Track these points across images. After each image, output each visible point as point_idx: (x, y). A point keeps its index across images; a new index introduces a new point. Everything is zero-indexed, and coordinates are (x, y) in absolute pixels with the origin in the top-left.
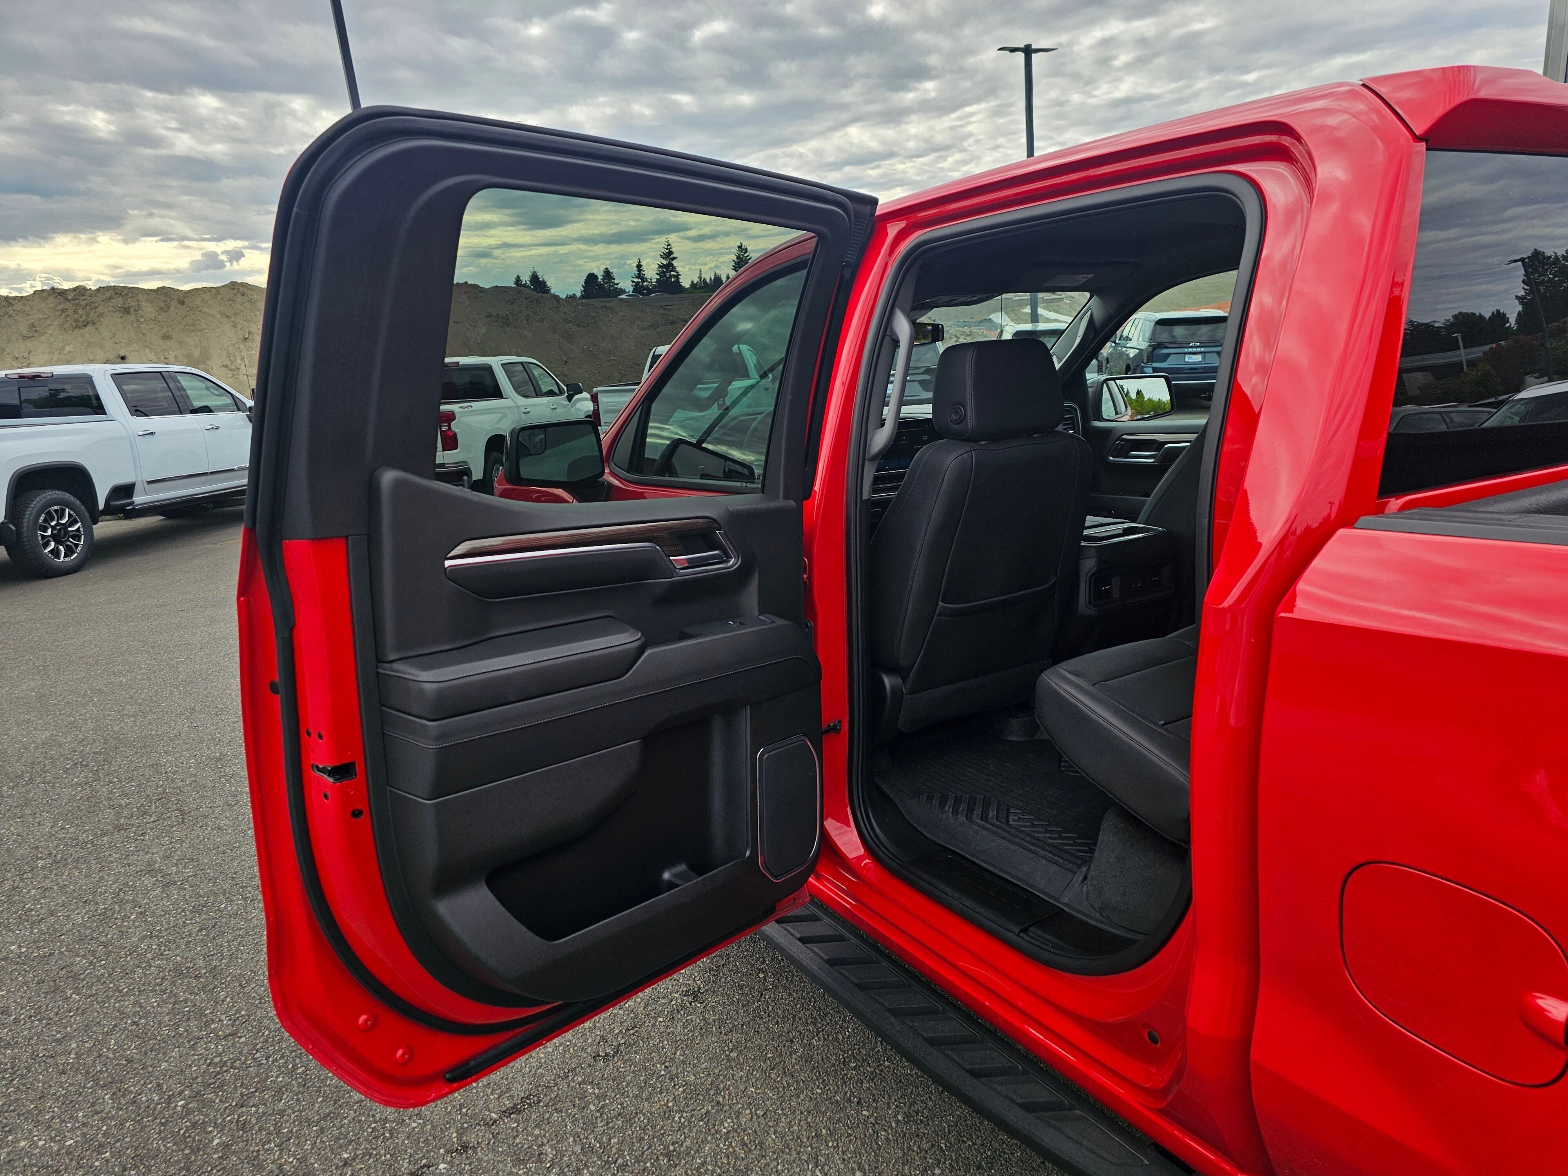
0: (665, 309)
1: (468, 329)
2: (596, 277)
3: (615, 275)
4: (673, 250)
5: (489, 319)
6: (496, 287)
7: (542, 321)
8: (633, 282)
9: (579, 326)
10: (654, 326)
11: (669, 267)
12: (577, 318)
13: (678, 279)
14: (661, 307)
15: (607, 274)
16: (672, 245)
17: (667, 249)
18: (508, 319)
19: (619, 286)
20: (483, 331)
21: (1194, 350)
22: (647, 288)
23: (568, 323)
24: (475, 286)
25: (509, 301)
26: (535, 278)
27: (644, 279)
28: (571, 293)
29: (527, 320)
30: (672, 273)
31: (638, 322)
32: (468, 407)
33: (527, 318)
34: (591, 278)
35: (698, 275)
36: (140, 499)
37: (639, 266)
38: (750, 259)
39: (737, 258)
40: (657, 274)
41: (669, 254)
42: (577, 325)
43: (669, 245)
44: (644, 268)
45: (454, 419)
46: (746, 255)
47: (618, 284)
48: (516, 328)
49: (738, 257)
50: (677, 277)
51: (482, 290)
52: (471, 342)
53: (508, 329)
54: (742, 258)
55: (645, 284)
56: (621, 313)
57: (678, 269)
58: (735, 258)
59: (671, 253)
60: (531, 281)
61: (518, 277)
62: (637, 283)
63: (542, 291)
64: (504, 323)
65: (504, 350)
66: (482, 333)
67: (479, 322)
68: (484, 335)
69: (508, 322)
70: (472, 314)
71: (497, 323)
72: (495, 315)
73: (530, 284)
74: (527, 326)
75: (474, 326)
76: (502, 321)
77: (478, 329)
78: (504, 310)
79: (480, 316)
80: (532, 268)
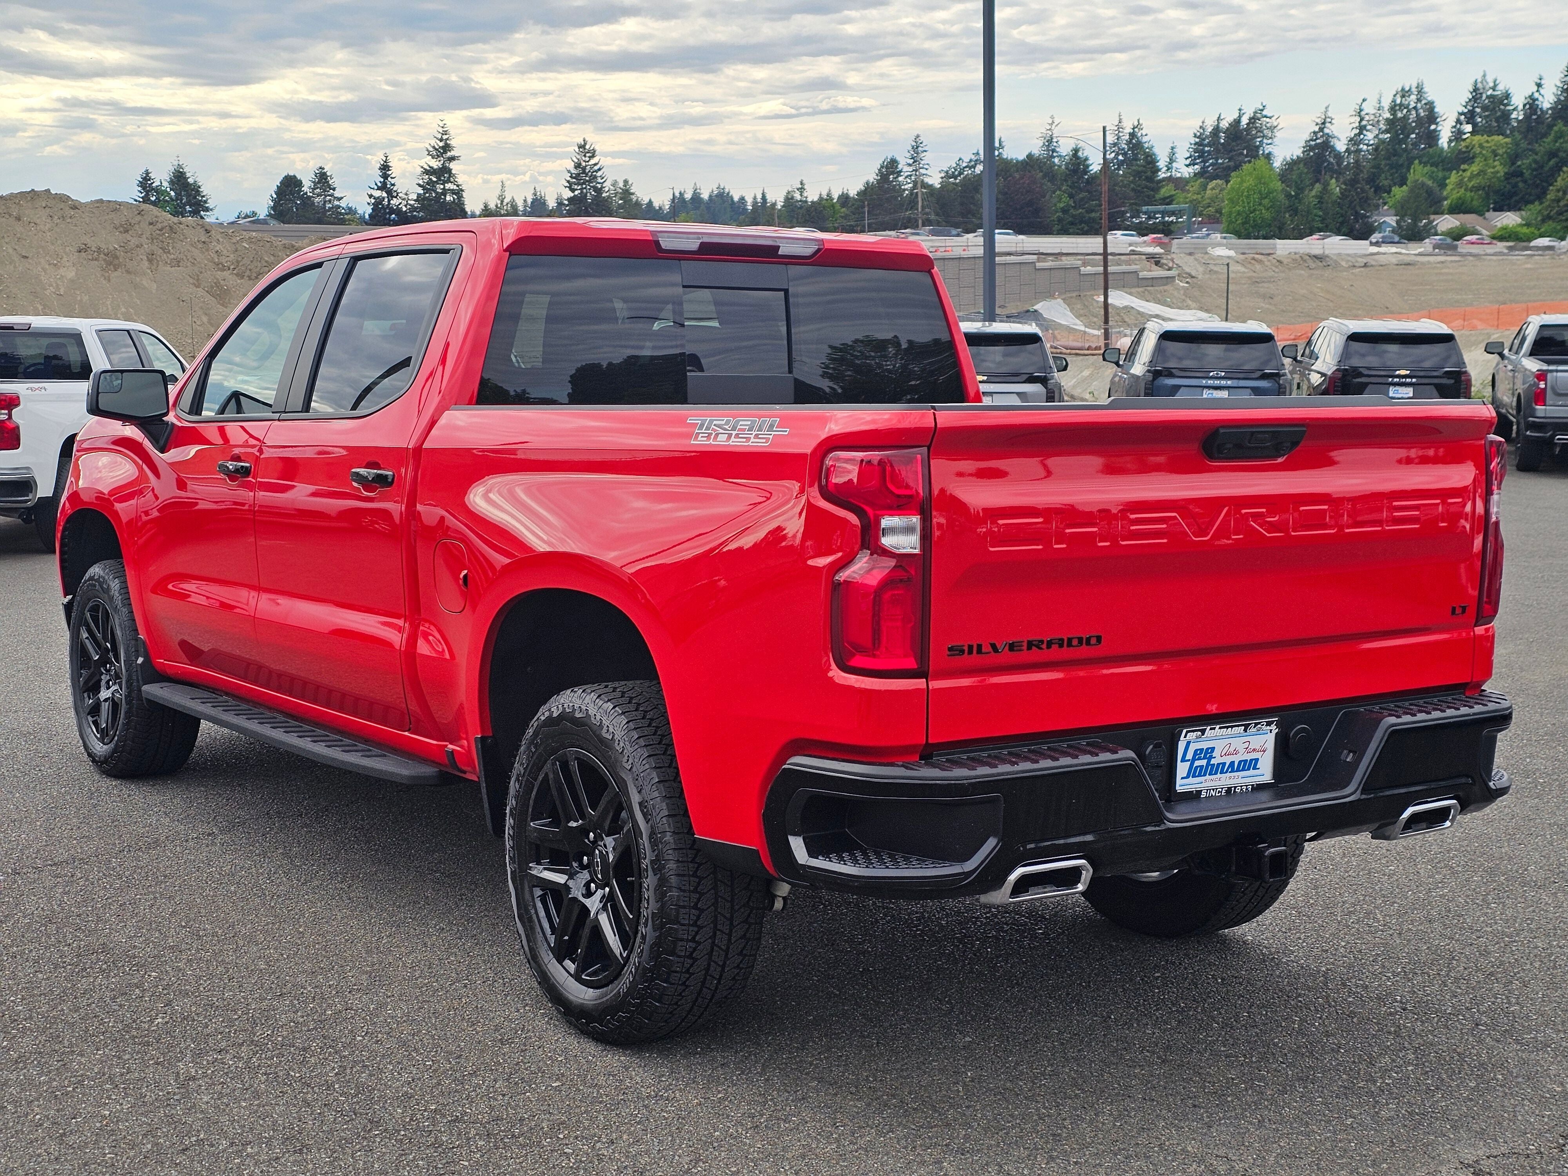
1: (44, 269)
2: (299, 184)
3: (334, 181)
4: (452, 143)
5: (83, 254)
6: (101, 201)
7: (178, 263)
8: (371, 196)
9: (241, 276)
11: (443, 173)
12: (238, 262)
13: (460, 197)
15: (322, 179)
16: (452, 132)
17: (441, 140)
18: (117, 257)
19: (343, 203)
20: (71, 274)
21: (1217, 382)
22: (398, 212)
24: (63, 199)
25: (121, 225)
26: (179, 178)
27: (391, 194)
28: (247, 210)
29: (150, 261)
30: (449, 186)
32: (40, 389)
33: (151, 258)
34: (290, 185)
35: (498, 192)
37: (385, 168)
38: (599, 169)
39: (576, 167)
40: (419, 185)
41: (444, 149)
42: (237, 275)
43: (445, 133)
44: (394, 171)
45: (18, 405)
46: (592, 162)
47: (339, 199)
48: (128, 272)
49: (578, 166)
50: (458, 193)
51: (76, 206)
52: (47, 292)
53: (116, 274)
54: (584, 169)
55: (394, 202)
57: (460, 179)
58: (571, 166)
59: (447, 148)
60: (171, 182)
61: (147, 173)
62: (378, 201)
63: (188, 208)
64: (109, 263)
65: (105, 309)
66: (69, 277)
67: (65, 259)
68: (72, 281)
69: (116, 262)
70: (53, 244)
71: (96, 262)
72: (93, 249)
73: (168, 189)
74: (149, 271)
75: (55, 265)
76: (105, 260)
77: (62, 271)
78: (110, 240)
79: (68, 249)
80: (176, 163)
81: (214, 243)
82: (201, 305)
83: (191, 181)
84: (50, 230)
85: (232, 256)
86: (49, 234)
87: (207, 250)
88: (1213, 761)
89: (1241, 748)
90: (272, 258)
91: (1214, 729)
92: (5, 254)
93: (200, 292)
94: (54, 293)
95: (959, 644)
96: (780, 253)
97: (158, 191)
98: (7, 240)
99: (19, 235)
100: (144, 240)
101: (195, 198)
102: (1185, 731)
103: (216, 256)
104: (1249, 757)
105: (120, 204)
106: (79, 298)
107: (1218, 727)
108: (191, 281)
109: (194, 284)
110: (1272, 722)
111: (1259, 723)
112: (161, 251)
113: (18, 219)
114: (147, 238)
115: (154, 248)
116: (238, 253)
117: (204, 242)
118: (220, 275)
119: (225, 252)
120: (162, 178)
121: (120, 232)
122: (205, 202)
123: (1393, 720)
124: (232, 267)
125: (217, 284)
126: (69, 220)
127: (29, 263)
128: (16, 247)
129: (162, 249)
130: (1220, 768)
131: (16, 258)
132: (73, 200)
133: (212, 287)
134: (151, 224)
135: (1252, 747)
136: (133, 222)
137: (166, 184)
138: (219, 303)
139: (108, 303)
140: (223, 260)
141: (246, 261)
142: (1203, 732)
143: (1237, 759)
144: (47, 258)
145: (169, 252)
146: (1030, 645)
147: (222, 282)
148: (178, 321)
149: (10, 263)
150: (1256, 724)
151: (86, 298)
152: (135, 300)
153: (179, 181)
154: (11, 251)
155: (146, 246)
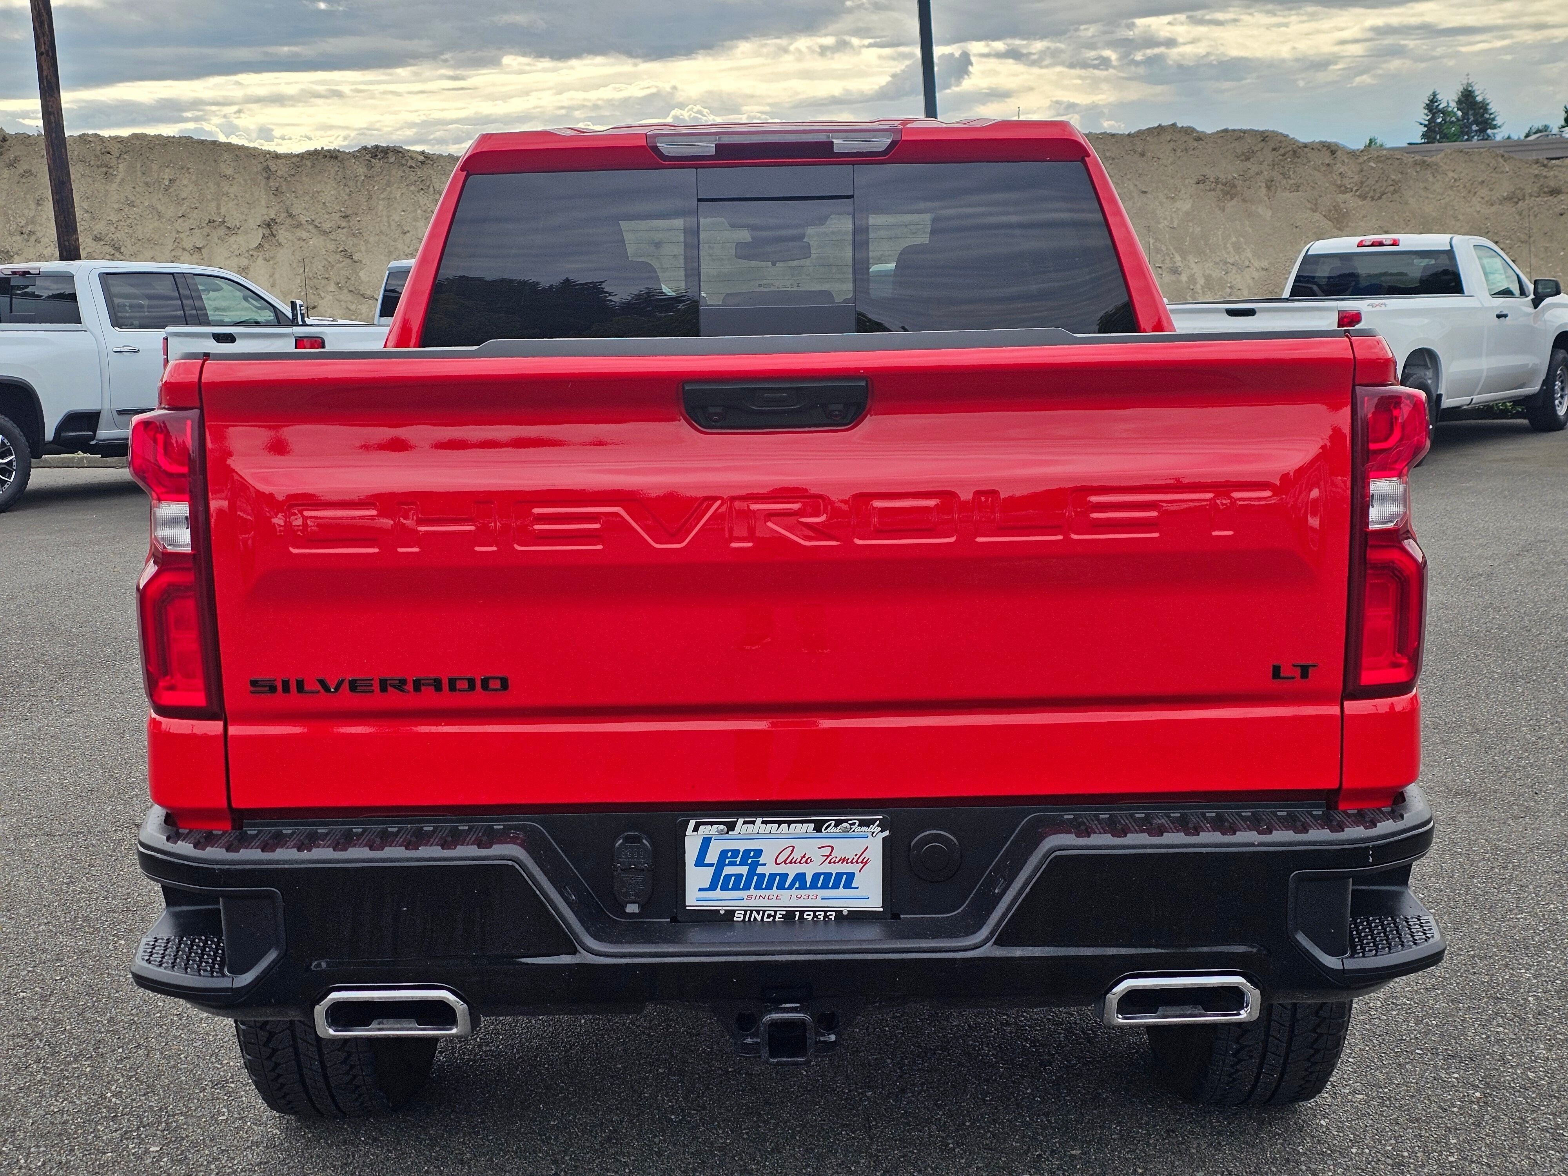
0: (1545, 166)
5: (1201, 185)
6: (1226, 131)
7: (1297, 188)
9: (1363, 197)
10: (1513, 199)
12: (1362, 183)
14: (1537, 162)
18: (1234, 186)
20: (1187, 206)
23: (1345, 192)
24: (1188, 131)
25: (1243, 154)
26: (1467, 98)
29: (1268, 188)
31: (1483, 192)
33: (1270, 185)
36: (104, 433)
42: (1359, 196)
48: (1244, 200)
51: (1200, 137)
52: (1161, 226)
53: (1233, 203)
56: (1451, 174)
60: (1459, 102)
61: (1434, 95)
63: (1474, 128)
64: (1226, 193)
65: (1215, 239)
66: (1184, 209)
67: (1183, 192)
68: (1187, 213)
69: (1233, 191)
70: (1173, 178)
71: (1213, 193)
72: (1212, 179)
73: (1455, 110)
74: (1266, 199)
75: (1172, 198)
76: (1222, 190)
77: (1178, 204)
78: (1228, 169)
79: (1187, 181)
80: (1465, 82)
81: (1339, 165)
82: (1315, 230)
83: (1479, 99)
84: (1172, 163)
85: (1356, 177)
86: (1170, 167)
87: (1331, 173)
88: (760, 870)
89: (817, 856)
90: (1400, 176)
91: (753, 823)
92: (1126, 190)
93: (1317, 216)
94: (1168, 226)
95: (268, 678)
96: (835, 150)
97: (1444, 112)
98: (1129, 177)
99: (1140, 171)
100: (1265, 166)
101: (1482, 116)
102: (692, 823)
103: (1339, 178)
104: (834, 869)
105: (1244, 132)
106: (1191, 230)
107: (759, 820)
108: (1309, 206)
109: (1311, 209)
110: (873, 822)
111: (846, 821)
112: (1281, 176)
113: (1143, 155)
114: (1268, 165)
115: (1275, 173)
116: (1364, 174)
117: (1328, 165)
118: (1341, 197)
119: (1350, 174)
120: (1449, 99)
121: (1242, 161)
122: (1493, 119)
123: (1068, 839)
124: (1355, 188)
125: (1336, 207)
126: (1192, 152)
127: (1148, 198)
128: (1137, 183)
129: (1283, 174)
130: (780, 881)
131: (1135, 194)
132: (1198, 132)
133: (1330, 211)
134: (1274, 150)
135: (837, 854)
136: (1256, 149)
137: (1453, 105)
138: (1335, 227)
139: (1220, 233)
140: (1346, 181)
141: (1371, 181)
142: (731, 827)
143: (809, 871)
144: (1165, 192)
145: (1289, 178)
146: (384, 685)
147: (1342, 206)
148: (1289, 248)
149: (1130, 199)
150: (838, 823)
151: (1198, 230)
152: (1247, 228)
153: (1467, 100)
154: (1131, 187)
155: (1266, 173)
